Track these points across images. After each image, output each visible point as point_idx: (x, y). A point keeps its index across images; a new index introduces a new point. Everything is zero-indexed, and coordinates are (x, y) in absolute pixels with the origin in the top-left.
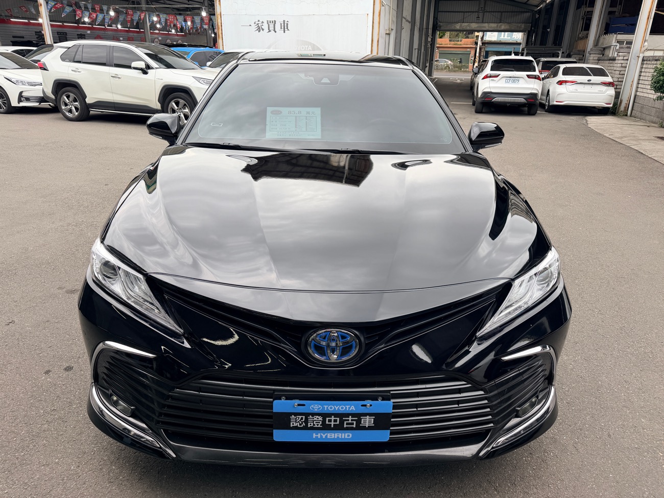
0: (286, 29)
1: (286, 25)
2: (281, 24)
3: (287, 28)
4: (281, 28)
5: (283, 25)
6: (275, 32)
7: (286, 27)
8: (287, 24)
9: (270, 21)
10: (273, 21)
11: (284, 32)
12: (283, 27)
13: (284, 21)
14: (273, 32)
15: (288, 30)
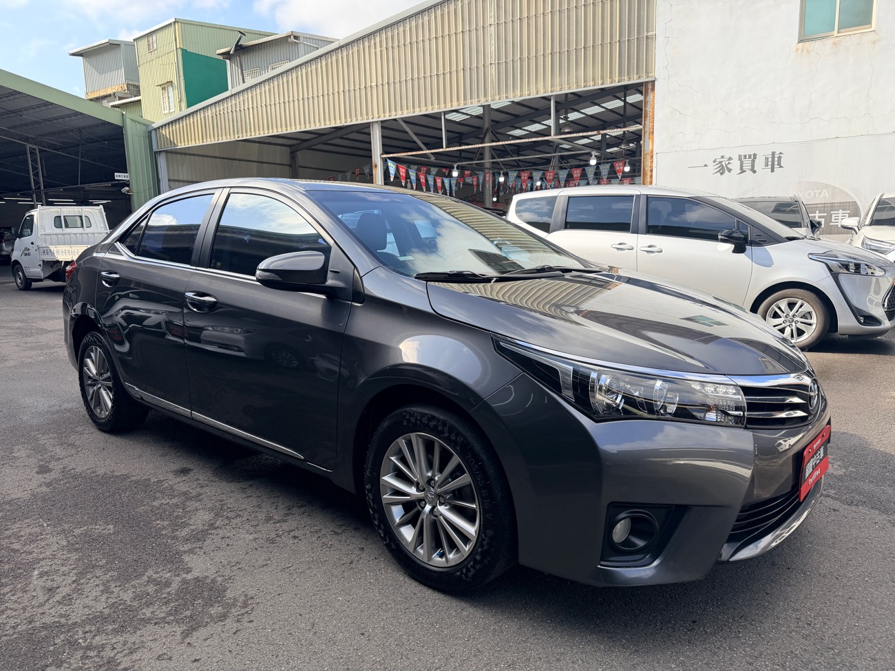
0: (776, 166)
1: (776, 159)
2: (767, 159)
3: (779, 164)
4: (767, 165)
5: (770, 159)
6: (754, 172)
7: (776, 163)
8: (780, 158)
9: (745, 156)
10: (750, 156)
11: (773, 170)
12: (770, 163)
13: (773, 153)
14: (749, 173)
15: (781, 167)
